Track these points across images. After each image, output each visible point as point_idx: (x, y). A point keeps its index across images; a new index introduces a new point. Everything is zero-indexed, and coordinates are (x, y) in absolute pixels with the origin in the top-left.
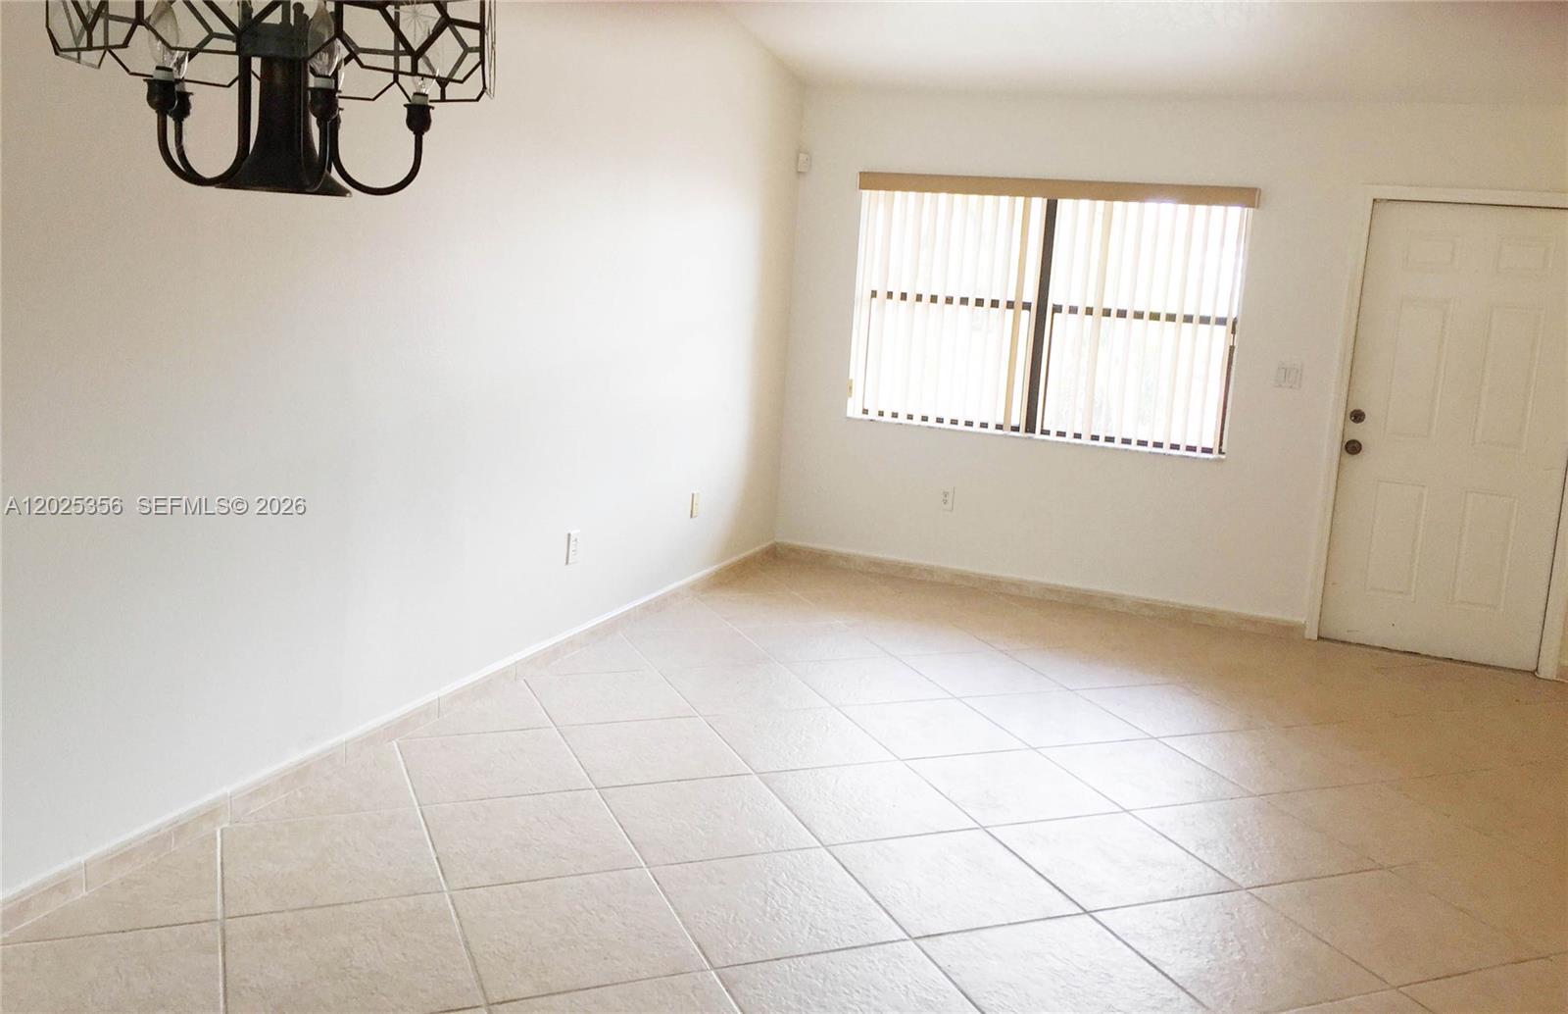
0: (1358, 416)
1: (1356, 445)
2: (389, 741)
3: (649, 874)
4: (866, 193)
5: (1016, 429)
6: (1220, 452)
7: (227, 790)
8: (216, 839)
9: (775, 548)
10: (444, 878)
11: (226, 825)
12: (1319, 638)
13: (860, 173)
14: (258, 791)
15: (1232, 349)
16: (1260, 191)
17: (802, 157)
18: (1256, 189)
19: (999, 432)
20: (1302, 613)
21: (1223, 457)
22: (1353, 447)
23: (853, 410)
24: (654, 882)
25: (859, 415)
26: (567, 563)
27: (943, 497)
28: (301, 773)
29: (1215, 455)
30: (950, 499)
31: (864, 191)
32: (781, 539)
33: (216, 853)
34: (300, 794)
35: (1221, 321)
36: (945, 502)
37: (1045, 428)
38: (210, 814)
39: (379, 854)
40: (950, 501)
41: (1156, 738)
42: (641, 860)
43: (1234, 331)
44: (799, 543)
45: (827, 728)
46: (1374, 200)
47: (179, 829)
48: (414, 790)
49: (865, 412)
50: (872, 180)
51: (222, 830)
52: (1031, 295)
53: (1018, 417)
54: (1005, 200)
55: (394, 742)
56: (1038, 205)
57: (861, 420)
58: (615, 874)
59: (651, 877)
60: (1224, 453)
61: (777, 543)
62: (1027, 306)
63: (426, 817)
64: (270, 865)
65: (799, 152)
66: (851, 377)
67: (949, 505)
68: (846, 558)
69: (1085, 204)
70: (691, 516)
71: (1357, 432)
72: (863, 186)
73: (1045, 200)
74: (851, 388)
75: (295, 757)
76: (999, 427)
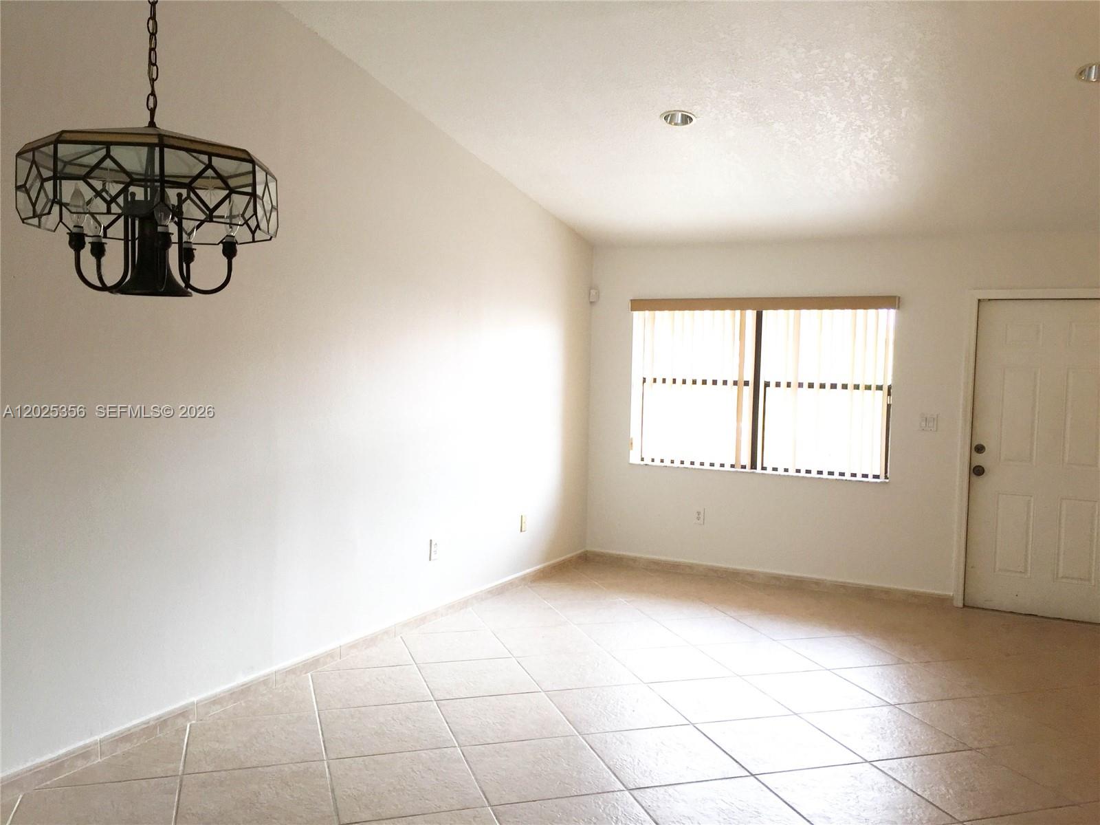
0: (980, 449)
1: (981, 469)
2: (306, 673)
3: (460, 751)
4: (636, 313)
5: (744, 467)
6: (886, 477)
7: (195, 699)
8: (185, 730)
9: (586, 554)
10: (326, 752)
11: (193, 722)
12: (964, 606)
13: (631, 300)
14: (216, 701)
15: (889, 406)
16: (899, 298)
17: (593, 292)
18: (895, 297)
19: (733, 469)
20: (951, 588)
21: (887, 481)
22: (978, 471)
23: (634, 458)
24: (462, 756)
25: (639, 462)
26: (430, 559)
27: (697, 516)
28: (244, 691)
29: (882, 479)
30: (701, 516)
31: (634, 312)
32: (589, 548)
33: (184, 738)
34: (243, 704)
35: (880, 388)
36: (698, 519)
37: (764, 466)
38: (184, 713)
39: (286, 738)
40: (702, 518)
41: (829, 670)
42: (455, 742)
43: (889, 394)
44: (603, 551)
45: (598, 664)
46: (979, 300)
47: (163, 722)
48: (316, 702)
49: (642, 459)
50: (639, 304)
51: (190, 726)
52: (749, 376)
53: (746, 459)
54: (728, 313)
55: (309, 675)
56: (751, 315)
57: (640, 465)
58: (437, 751)
59: (461, 753)
60: (888, 478)
61: (587, 551)
62: (746, 383)
63: (321, 717)
64: (217, 744)
65: (591, 288)
66: (631, 436)
67: (701, 521)
68: (634, 560)
69: (782, 313)
70: (521, 531)
71: (980, 459)
72: (633, 309)
73: (755, 312)
74: (632, 444)
75: (241, 679)
76: (732, 466)
